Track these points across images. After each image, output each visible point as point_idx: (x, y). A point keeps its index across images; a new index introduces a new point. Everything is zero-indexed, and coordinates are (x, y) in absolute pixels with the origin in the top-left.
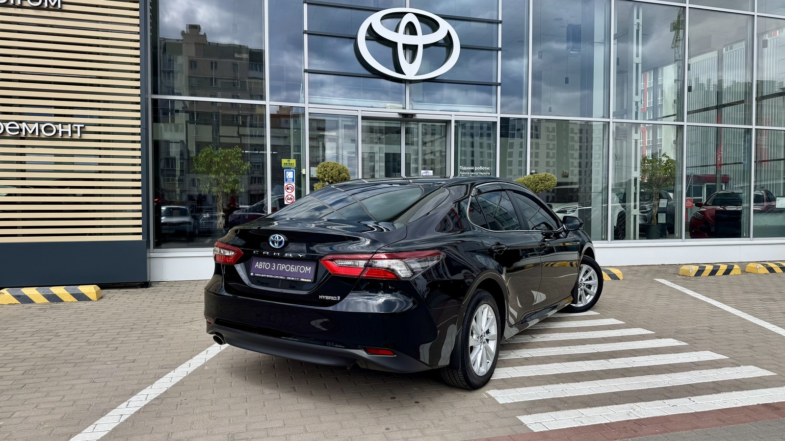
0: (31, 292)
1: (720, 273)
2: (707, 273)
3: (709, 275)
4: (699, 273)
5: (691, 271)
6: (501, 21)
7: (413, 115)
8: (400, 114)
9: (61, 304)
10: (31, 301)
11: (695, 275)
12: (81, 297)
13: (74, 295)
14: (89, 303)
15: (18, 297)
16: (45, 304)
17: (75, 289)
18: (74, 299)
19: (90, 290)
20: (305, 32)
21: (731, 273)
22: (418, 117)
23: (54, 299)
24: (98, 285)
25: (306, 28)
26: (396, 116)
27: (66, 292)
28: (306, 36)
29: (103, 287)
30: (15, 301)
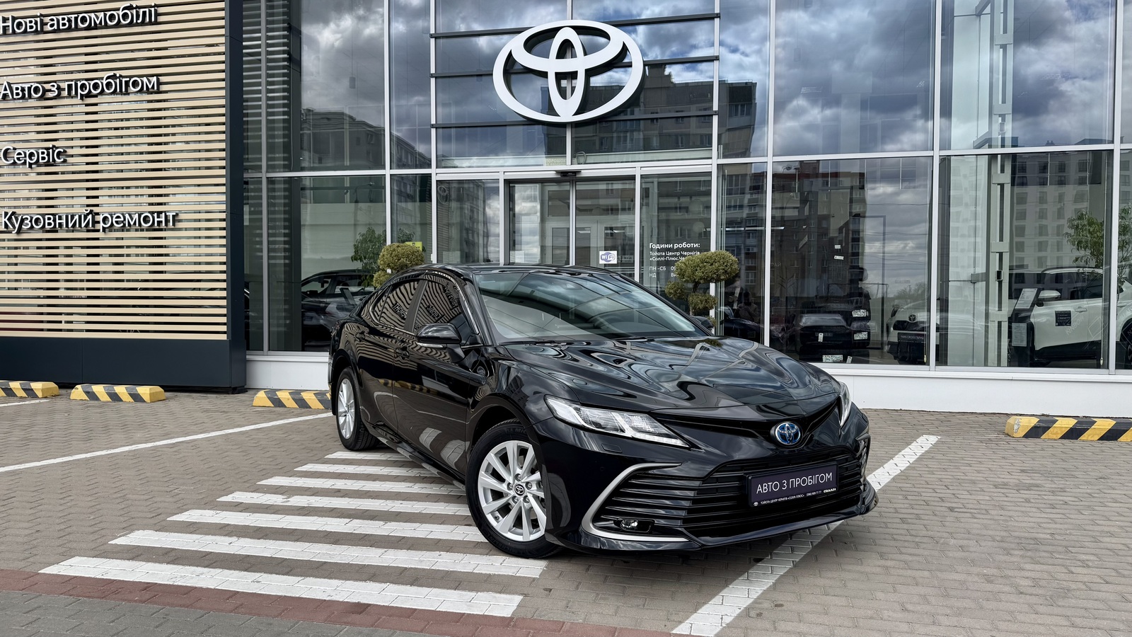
0: (99, 389)
1: (1092, 435)
2: (1057, 433)
3: (1060, 438)
4: (1035, 432)
5: (1016, 427)
6: (717, 14)
7: (575, 173)
8: (558, 172)
9: (121, 403)
10: (97, 399)
11: (1027, 436)
12: (137, 398)
13: (130, 394)
14: (144, 404)
15: (87, 393)
16: (108, 402)
17: (134, 389)
18: (131, 399)
19: (144, 391)
20: (432, 76)
21: (1123, 438)
22: (585, 174)
23: (115, 397)
24: (161, 387)
25: (433, 71)
26: (552, 175)
27: (126, 391)
28: (433, 81)
29: (167, 388)
30: (85, 397)
